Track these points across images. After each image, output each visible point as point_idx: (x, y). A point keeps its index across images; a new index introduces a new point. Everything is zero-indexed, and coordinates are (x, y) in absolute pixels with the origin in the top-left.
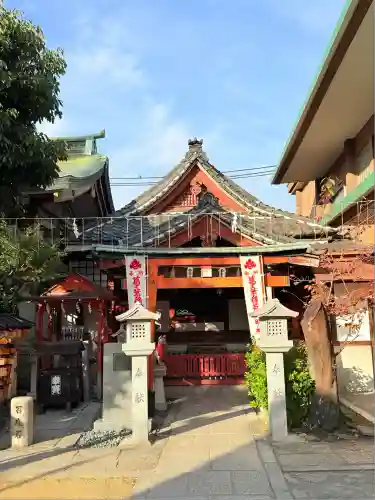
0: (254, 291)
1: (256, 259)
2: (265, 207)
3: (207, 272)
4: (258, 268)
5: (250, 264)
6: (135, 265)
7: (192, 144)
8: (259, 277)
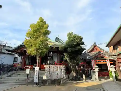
0: (108, 64)
1: (108, 60)
2: (106, 51)
3: (102, 62)
4: (109, 61)
5: (107, 61)
6: (93, 61)
7: (94, 43)
8: (109, 62)
